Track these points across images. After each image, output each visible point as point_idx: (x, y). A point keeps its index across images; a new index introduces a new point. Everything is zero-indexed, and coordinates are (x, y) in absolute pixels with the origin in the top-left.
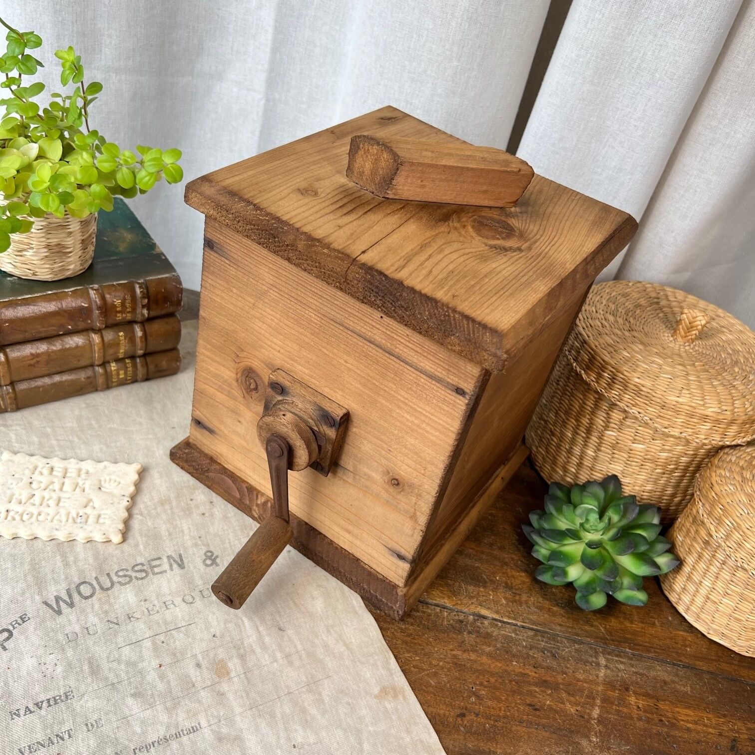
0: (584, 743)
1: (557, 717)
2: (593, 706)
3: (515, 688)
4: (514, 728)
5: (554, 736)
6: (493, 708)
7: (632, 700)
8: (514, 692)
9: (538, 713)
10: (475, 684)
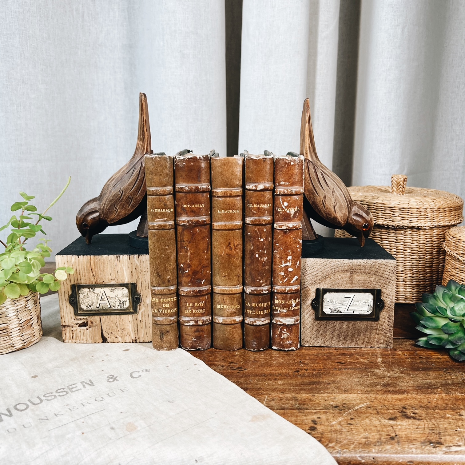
0: (377, 371)
1: (356, 364)
2: (377, 358)
3: (327, 358)
4: (331, 372)
5: (357, 371)
6: (316, 366)
7: (400, 353)
8: (326, 360)
9: (344, 365)
10: (301, 360)
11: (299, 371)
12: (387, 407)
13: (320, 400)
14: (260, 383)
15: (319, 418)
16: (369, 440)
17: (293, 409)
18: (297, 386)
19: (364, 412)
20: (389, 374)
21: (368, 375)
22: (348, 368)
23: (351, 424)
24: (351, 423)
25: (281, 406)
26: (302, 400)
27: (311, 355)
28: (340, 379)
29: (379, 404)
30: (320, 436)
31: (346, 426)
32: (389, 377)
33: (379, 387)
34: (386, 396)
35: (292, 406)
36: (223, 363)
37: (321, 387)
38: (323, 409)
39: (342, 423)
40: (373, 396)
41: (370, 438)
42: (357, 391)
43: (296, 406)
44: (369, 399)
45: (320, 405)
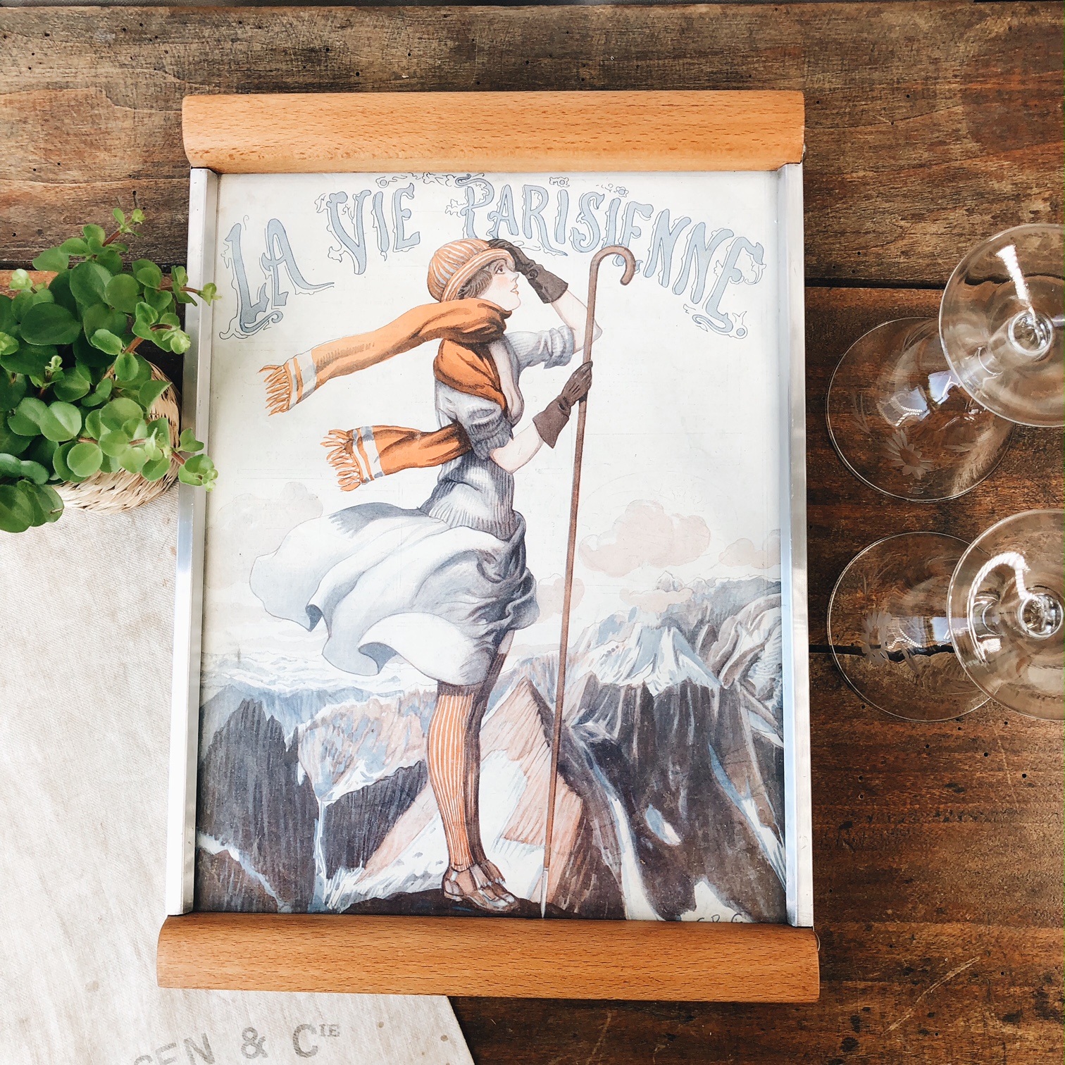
4: (926, 827)
9: (962, 795)
10: (864, 771)
11: (849, 825)
12: (1013, 973)
13: (880, 946)
15: (867, 1010)
18: (839, 889)
19: (961, 990)
22: (969, 813)
23: (925, 1032)
24: (928, 1028)
27: (891, 751)
28: (939, 859)
29: (999, 963)
31: (915, 1037)
33: (1017, 895)
34: (1023, 932)
37: (890, 894)
38: (880, 980)
39: (910, 1028)
40: (994, 930)
42: (965, 910)
44: (983, 945)
45: (877, 963)
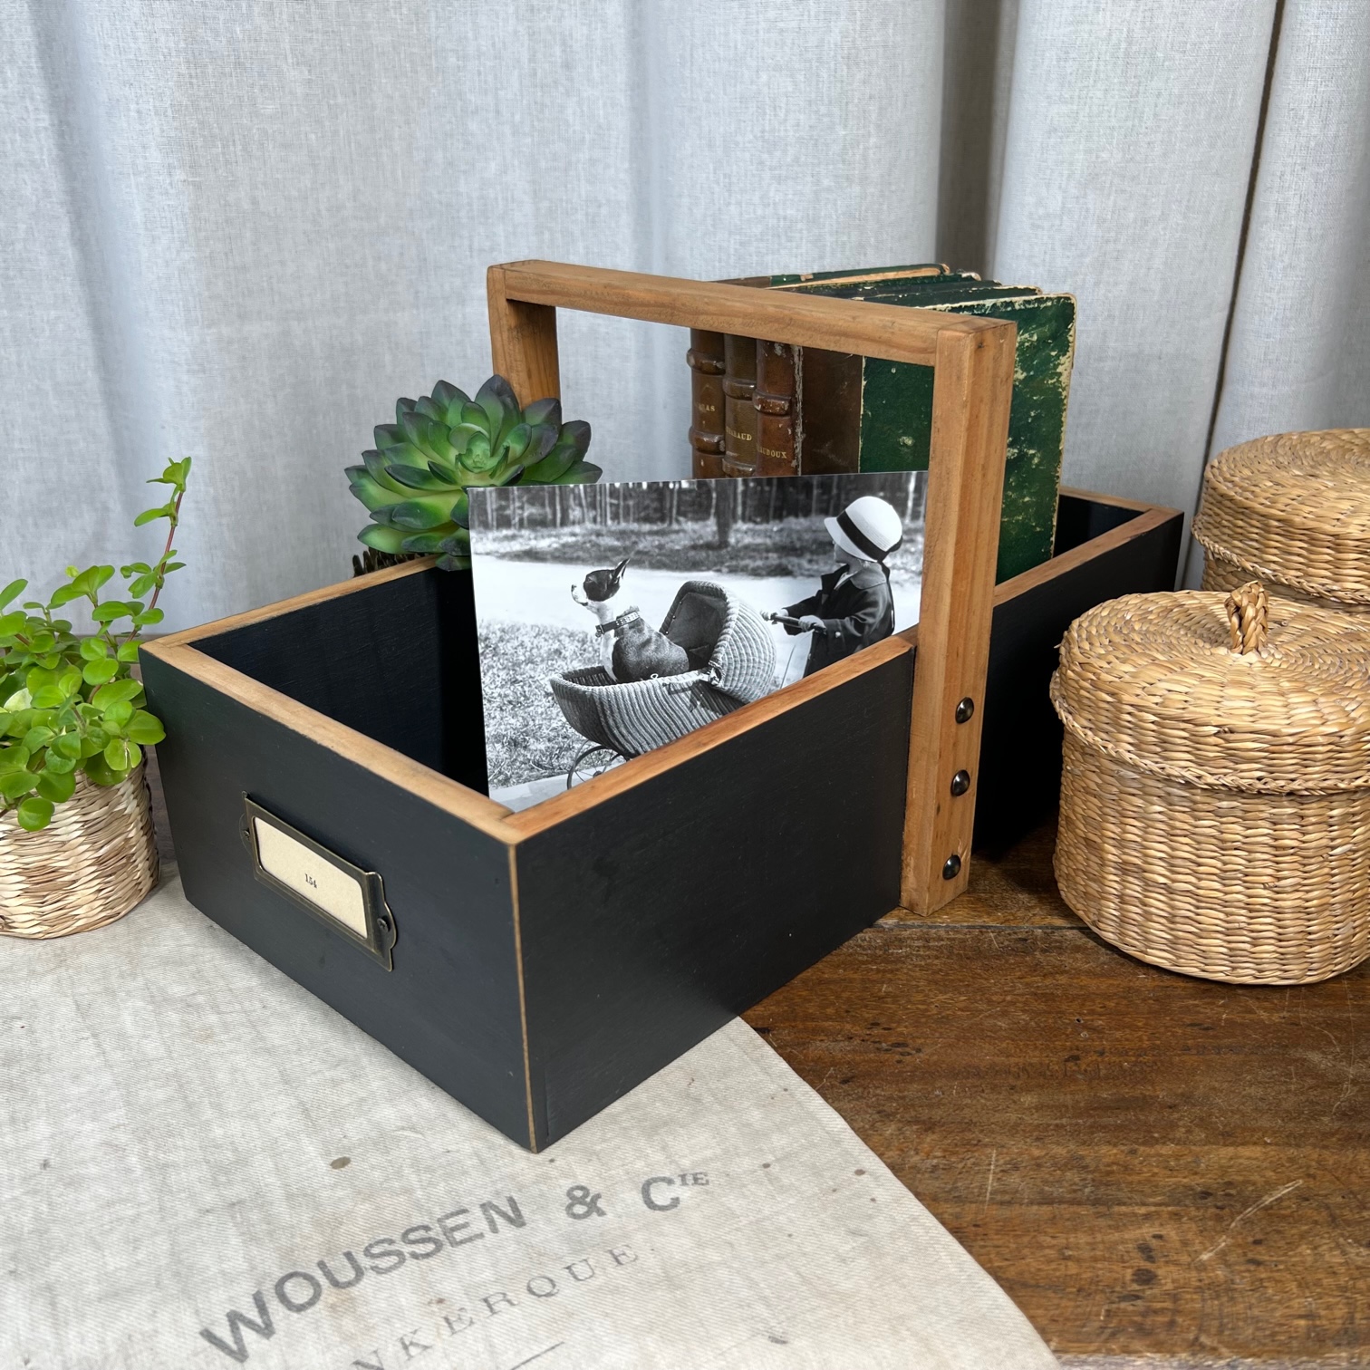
0: (1315, 1057)
1: (1249, 1032)
3: (1157, 1007)
4: (1176, 1060)
5: (1254, 1057)
6: (1127, 1040)
8: (1156, 1013)
9: (1211, 1033)
10: (1080, 1014)
11: (1076, 1058)
12: (1359, 1197)
13: (1156, 1170)
14: (969, 1101)
15: (1159, 1237)
16: (1318, 1323)
17: (1079, 1203)
18: (1080, 1116)
19: (1291, 1215)
20: (1351, 1071)
21: (1289, 1075)
22: (1227, 1047)
23: (1258, 1263)
24: (1259, 1257)
25: (1041, 1192)
26: (1102, 1167)
27: (1109, 997)
28: (1204, 1087)
29: (1333, 1187)
30: (1168, 1305)
31: (1243, 1268)
32: (1354, 1082)
33: (1326, 1119)
34: (1352, 1156)
35: (1075, 1191)
36: (848, 1026)
37: (1152, 1119)
38: (1167, 1205)
39: (1232, 1258)
40: (1309, 1153)
41: (1320, 1317)
42: (1260, 1134)
43: (1087, 1190)
44: (1301, 1168)
45: (1156, 1186)
